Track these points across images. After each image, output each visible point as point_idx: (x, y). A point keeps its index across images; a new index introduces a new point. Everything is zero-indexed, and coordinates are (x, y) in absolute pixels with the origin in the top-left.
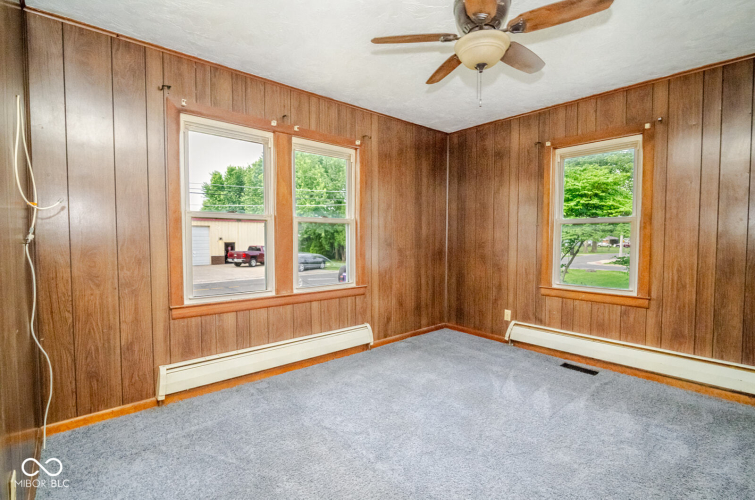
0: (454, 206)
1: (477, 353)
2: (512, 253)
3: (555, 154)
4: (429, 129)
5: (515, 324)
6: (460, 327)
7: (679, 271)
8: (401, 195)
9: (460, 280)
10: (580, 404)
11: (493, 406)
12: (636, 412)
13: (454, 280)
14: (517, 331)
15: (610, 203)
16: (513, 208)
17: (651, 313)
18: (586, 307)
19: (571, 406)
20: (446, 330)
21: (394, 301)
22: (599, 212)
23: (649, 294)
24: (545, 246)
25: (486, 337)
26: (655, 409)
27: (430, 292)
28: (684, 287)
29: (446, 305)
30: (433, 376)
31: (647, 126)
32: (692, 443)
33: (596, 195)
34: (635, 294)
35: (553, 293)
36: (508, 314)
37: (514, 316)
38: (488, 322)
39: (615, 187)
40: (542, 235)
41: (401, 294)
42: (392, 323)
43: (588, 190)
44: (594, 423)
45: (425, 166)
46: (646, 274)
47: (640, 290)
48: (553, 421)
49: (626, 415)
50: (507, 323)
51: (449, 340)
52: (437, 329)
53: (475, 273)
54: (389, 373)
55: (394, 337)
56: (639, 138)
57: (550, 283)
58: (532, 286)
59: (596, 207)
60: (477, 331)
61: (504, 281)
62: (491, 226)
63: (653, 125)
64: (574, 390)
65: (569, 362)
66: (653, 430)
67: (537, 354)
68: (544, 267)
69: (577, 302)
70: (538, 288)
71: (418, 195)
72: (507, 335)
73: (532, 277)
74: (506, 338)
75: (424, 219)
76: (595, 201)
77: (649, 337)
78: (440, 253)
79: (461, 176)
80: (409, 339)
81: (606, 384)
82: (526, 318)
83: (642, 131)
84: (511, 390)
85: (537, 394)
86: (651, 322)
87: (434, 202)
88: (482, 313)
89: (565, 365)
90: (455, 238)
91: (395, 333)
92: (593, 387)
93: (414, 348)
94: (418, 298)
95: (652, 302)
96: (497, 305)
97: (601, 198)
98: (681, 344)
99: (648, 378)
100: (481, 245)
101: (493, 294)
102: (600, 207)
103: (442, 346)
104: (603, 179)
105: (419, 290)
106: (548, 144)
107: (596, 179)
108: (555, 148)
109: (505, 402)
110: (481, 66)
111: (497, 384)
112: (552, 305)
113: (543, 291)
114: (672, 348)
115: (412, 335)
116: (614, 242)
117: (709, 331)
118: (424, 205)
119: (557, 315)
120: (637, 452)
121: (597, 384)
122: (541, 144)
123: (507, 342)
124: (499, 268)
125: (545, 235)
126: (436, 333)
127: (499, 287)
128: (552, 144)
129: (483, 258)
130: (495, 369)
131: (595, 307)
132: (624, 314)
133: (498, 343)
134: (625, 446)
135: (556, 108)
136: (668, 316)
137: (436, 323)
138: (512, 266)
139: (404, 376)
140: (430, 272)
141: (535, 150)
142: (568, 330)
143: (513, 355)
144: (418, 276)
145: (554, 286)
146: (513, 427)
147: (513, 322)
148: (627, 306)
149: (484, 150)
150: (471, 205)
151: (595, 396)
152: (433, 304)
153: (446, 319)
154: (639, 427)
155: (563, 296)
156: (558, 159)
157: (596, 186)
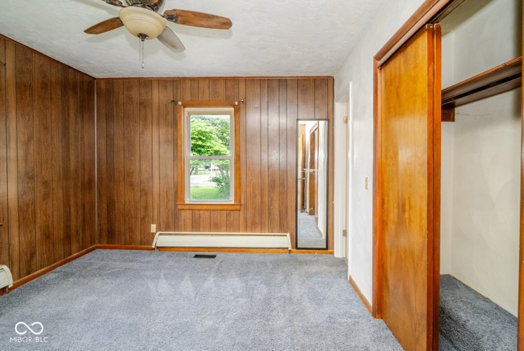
0: (103, 142)
1: (130, 264)
2: (156, 181)
3: (184, 111)
4: (76, 71)
5: (160, 234)
6: (111, 245)
7: (253, 187)
8: (46, 128)
9: (111, 205)
10: (211, 281)
11: (153, 304)
12: (240, 275)
13: (105, 206)
14: (161, 240)
15: (208, 144)
16: (155, 147)
17: (241, 213)
18: (207, 214)
19: (206, 284)
20: (98, 251)
21: (39, 234)
22: (202, 150)
23: (240, 201)
24: (180, 175)
25: (136, 249)
26: (248, 270)
27: (81, 219)
28: (256, 196)
29: (96, 228)
30: (93, 298)
31: (236, 103)
32: (267, 283)
33: (200, 139)
34: (233, 203)
35: (186, 207)
36: (153, 227)
37: (159, 229)
38: (138, 236)
39: (210, 134)
40: (177, 167)
41: (48, 227)
42: (38, 258)
43: (196, 135)
44: (221, 291)
45: (72, 103)
46: (238, 190)
47: (236, 199)
48: (197, 299)
49: (236, 279)
50: (153, 234)
51: (102, 260)
52: (88, 252)
53: (125, 198)
54: (40, 311)
55: (40, 271)
56: (232, 109)
57: (184, 201)
58: (171, 204)
59: (200, 146)
60: (127, 246)
61: (150, 203)
62: (137, 161)
63: (239, 103)
64: (205, 272)
65: (198, 253)
66: (250, 283)
67: (177, 253)
68: (179, 190)
69: (201, 212)
70: (176, 205)
71: (66, 130)
72: (154, 244)
73: (171, 197)
74: (153, 247)
75: (72, 152)
76: (200, 143)
77: (241, 228)
78: (90, 182)
79: (109, 117)
80: (58, 269)
81: (222, 262)
82: (167, 228)
83: (234, 106)
84: (164, 286)
85: (183, 283)
86: (242, 217)
87: (83, 138)
88: (131, 230)
89: (196, 256)
90: (104, 168)
91: (41, 267)
92: (216, 267)
93: (66, 276)
94: (67, 227)
95: (242, 206)
96: (145, 221)
97: (203, 141)
98: (255, 228)
99: (242, 251)
100: (130, 175)
101: (141, 214)
102: (203, 147)
103: (96, 267)
104: (203, 129)
105: (68, 219)
106: (180, 103)
107: (200, 129)
108: (184, 107)
109: (162, 299)
110: (143, 36)
111: (152, 285)
112: (186, 215)
113: (179, 207)
114: (252, 231)
115: (61, 265)
116: (207, 167)
117: (267, 218)
118: (72, 140)
119: (189, 222)
120: (246, 300)
121: (217, 264)
122: (174, 102)
123: (154, 249)
124: (145, 193)
125: (179, 167)
126: (87, 256)
127: (146, 208)
128: (182, 104)
129: (131, 185)
130: (148, 273)
131: (212, 213)
132: (228, 215)
133: (146, 251)
134: (239, 299)
135: (184, 79)
136: (249, 214)
137: (87, 246)
138: (156, 190)
139: (60, 308)
140: (80, 202)
141: (171, 106)
142: (196, 231)
143: (160, 258)
144: (67, 205)
145: (187, 202)
146: (172, 316)
147: (158, 233)
148: (229, 210)
149: (130, 98)
150: (119, 142)
151: (218, 272)
152: (84, 230)
153: (97, 241)
154: (243, 284)
155: (193, 208)
156: (186, 115)
157: (201, 133)
